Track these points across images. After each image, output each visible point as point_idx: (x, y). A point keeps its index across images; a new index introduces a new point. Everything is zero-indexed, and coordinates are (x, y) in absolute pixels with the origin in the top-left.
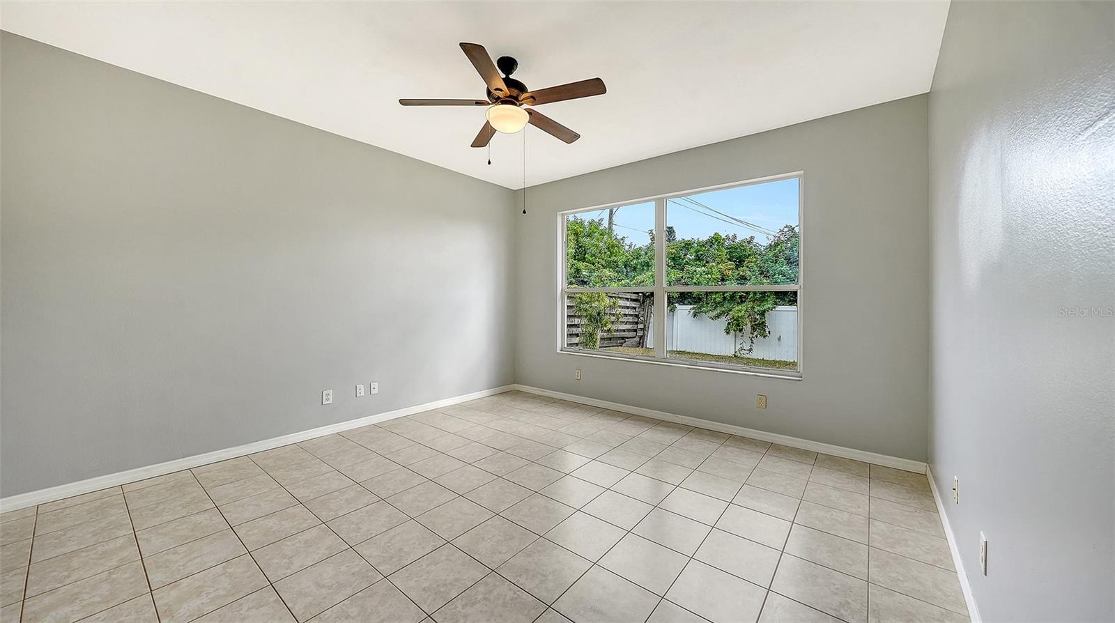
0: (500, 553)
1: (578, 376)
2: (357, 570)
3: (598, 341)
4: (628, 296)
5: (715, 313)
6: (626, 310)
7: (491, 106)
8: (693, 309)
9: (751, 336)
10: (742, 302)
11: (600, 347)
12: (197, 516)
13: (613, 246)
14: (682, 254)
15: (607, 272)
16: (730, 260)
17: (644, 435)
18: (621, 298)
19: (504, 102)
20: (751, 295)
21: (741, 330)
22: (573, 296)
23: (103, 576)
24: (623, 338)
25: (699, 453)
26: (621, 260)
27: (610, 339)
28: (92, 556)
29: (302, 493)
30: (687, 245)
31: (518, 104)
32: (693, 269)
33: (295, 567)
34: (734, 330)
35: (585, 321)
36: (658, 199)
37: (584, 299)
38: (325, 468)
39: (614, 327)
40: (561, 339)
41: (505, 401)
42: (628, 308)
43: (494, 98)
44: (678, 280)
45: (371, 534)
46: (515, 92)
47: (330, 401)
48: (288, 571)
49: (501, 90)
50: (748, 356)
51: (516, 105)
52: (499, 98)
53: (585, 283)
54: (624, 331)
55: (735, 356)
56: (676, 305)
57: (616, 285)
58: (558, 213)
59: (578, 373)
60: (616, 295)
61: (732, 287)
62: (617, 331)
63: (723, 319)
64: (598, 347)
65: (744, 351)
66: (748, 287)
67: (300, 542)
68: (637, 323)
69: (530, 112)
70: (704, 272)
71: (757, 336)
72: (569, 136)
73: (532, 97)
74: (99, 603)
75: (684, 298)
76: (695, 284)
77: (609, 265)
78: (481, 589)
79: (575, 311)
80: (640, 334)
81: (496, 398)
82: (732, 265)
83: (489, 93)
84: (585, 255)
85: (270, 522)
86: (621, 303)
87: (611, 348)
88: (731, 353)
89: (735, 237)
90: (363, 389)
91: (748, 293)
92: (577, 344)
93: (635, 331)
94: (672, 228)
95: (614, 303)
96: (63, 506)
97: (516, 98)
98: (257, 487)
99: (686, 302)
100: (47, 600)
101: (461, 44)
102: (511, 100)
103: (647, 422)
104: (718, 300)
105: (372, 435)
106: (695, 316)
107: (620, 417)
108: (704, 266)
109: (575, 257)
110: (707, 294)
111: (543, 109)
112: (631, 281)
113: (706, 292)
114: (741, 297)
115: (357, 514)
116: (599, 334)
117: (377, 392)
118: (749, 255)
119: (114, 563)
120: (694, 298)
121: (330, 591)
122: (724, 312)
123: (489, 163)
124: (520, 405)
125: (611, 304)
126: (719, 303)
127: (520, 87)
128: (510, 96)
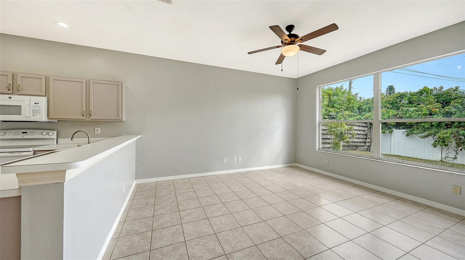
0: (285, 231)
1: (327, 163)
2: (233, 221)
3: (341, 147)
4: (360, 124)
5: (424, 134)
6: (359, 132)
7: (283, 47)
8: (406, 131)
9: (456, 149)
10: (448, 128)
11: (342, 150)
12: (190, 193)
13: (351, 99)
14: (398, 100)
15: (347, 113)
16: (437, 102)
17: (364, 196)
18: (355, 125)
19: (289, 44)
20: (456, 124)
21: (446, 145)
22: (327, 124)
23: (169, 204)
24: (357, 146)
25: (403, 212)
26: (356, 106)
27: (349, 146)
28: (167, 198)
29: (216, 192)
30: (402, 96)
31: (295, 43)
32: (405, 109)
33: (214, 215)
34: (441, 145)
35: (333, 137)
36: (376, 73)
37: (333, 126)
38: (224, 185)
39: (351, 140)
40: (318, 144)
41: (292, 170)
42: (360, 130)
43: (284, 44)
44: (395, 116)
45: (237, 211)
46: (293, 39)
47: (226, 162)
48: (212, 216)
49: (287, 40)
50: (453, 162)
51: (294, 44)
52: (286, 43)
53: (334, 118)
54: (357, 142)
55: (441, 161)
56: (394, 129)
57: (352, 119)
58: (317, 87)
59: (327, 161)
60: (352, 124)
61: (439, 118)
62: (353, 142)
63: (431, 138)
64: (341, 150)
65: (449, 159)
66: (453, 119)
67: (216, 207)
68: (366, 139)
69: (300, 46)
70: (415, 110)
71: (461, 150)
72: (320, 52)
73: (301, 39)
74: (169, 211)
75: (398, 126)
76: (408, 117)
77: (347, 109)
78: (276, 242)
79: (328, 132)
80: (368, 144)
81: (287, 168)
82: (440, 105)
83: (282, 42)
84: (334, 104)
85: (208, 199)
86: (355, 128)
87: (349, 151)
88: (439, 159)
89: (442, 88)
90: (236, 159)
91: (453, 122)
92: (329, 148)
93: (365, 143)
94: (392, 86)
95: (351, 128)
96: (161, 183)
97: (294, 41)
98: (205, 187)
99: (401, 128)
100: (159, 207)
101: (270, 27)
102: (292, 43)
103: (368, 190)
104: (426, 126)
105: (239, 176)
106: (408, 135)
107: (351, 185)
108: (415, 107)
109: (328, 106)
110: (417, 123)
111: (306, 43)
112: (362, 117)
113: (417, 122)
114: (446, 125)
115: (233, 203)
116: (342, 143)
117: (240, 161)
118: (455, 98)
119: (171, 201)
120: (407, 125)
121: (224, 226)
122: (431, 134)
123: (282, 70)
124: (297, 173)
125: (349, 128)
126: (427, 128)
127: (296, 36)
128: (291, 41)
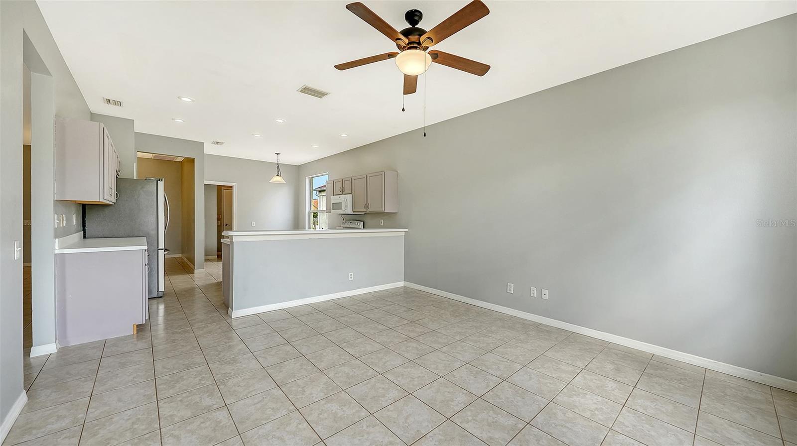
90: (535, 292)
123: (403, 110)
